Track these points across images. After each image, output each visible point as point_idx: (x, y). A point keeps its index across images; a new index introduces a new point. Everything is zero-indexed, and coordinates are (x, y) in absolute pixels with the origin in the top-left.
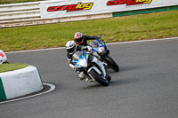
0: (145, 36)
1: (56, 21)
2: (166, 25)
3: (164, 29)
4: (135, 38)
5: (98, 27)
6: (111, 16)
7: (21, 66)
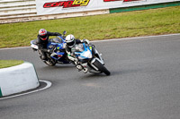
0: (142, 32)
1: (52, 17)
2: (163, 21)
3: (161, 25)
4: (132, 34)
5: (94, 24)
6: (108, 12)
7: (17, 62)
